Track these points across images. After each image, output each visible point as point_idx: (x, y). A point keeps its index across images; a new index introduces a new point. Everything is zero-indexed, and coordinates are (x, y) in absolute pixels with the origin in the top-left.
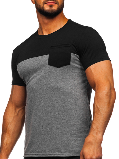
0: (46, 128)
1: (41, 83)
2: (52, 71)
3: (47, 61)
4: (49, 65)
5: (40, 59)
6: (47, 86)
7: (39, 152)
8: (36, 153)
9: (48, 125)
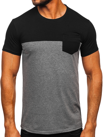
0: (58, 109)
1: (54, 68)
2: (66, 56)
3: (61, 47)
4: (63, 51)
5: (53, 44)
6: (61, 72)
7: (51, 130)
8: (48, 131)
9: (61, 106)
